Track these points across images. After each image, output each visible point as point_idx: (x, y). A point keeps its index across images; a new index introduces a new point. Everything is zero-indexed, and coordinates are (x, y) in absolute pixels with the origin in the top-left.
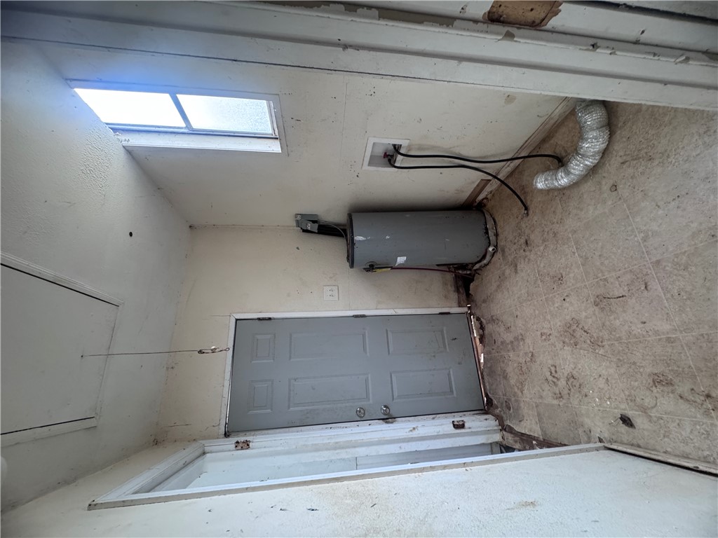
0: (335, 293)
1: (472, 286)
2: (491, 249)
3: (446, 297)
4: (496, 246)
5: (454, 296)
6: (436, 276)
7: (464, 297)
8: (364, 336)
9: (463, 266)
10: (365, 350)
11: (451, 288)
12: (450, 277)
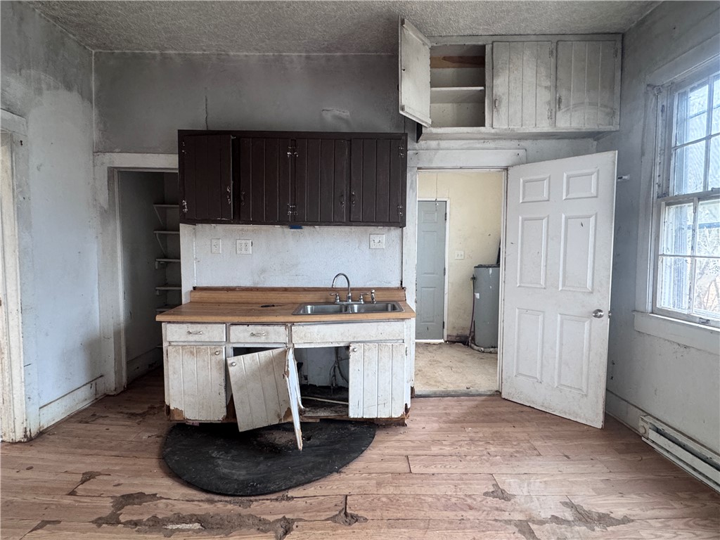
0: (460, 258)
1: (461, 344)
2: (482, 349)
3: (454, 328)
4: (483, 352)
5: (455, 333)
6: (469, 324)
7: (453, 339)
8: (433, 274)
9: (473, 339)
10: (425, 273)
11: (460, 332)
12: (467, 333)
